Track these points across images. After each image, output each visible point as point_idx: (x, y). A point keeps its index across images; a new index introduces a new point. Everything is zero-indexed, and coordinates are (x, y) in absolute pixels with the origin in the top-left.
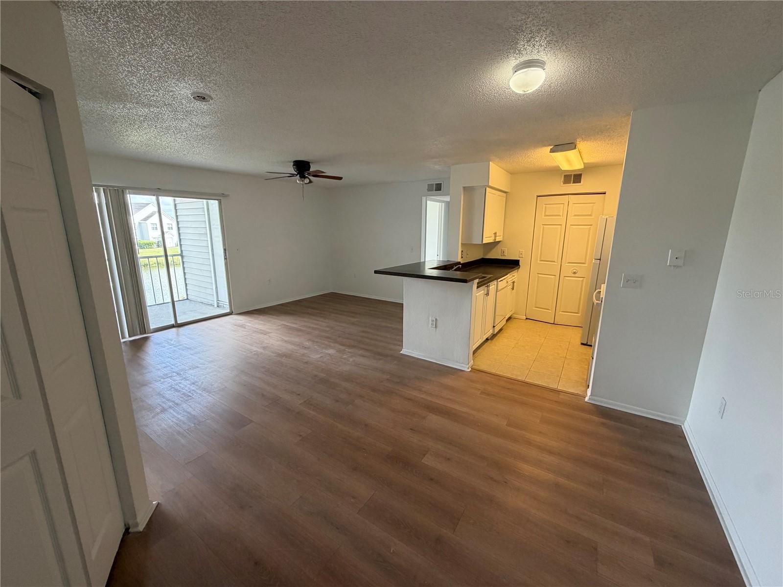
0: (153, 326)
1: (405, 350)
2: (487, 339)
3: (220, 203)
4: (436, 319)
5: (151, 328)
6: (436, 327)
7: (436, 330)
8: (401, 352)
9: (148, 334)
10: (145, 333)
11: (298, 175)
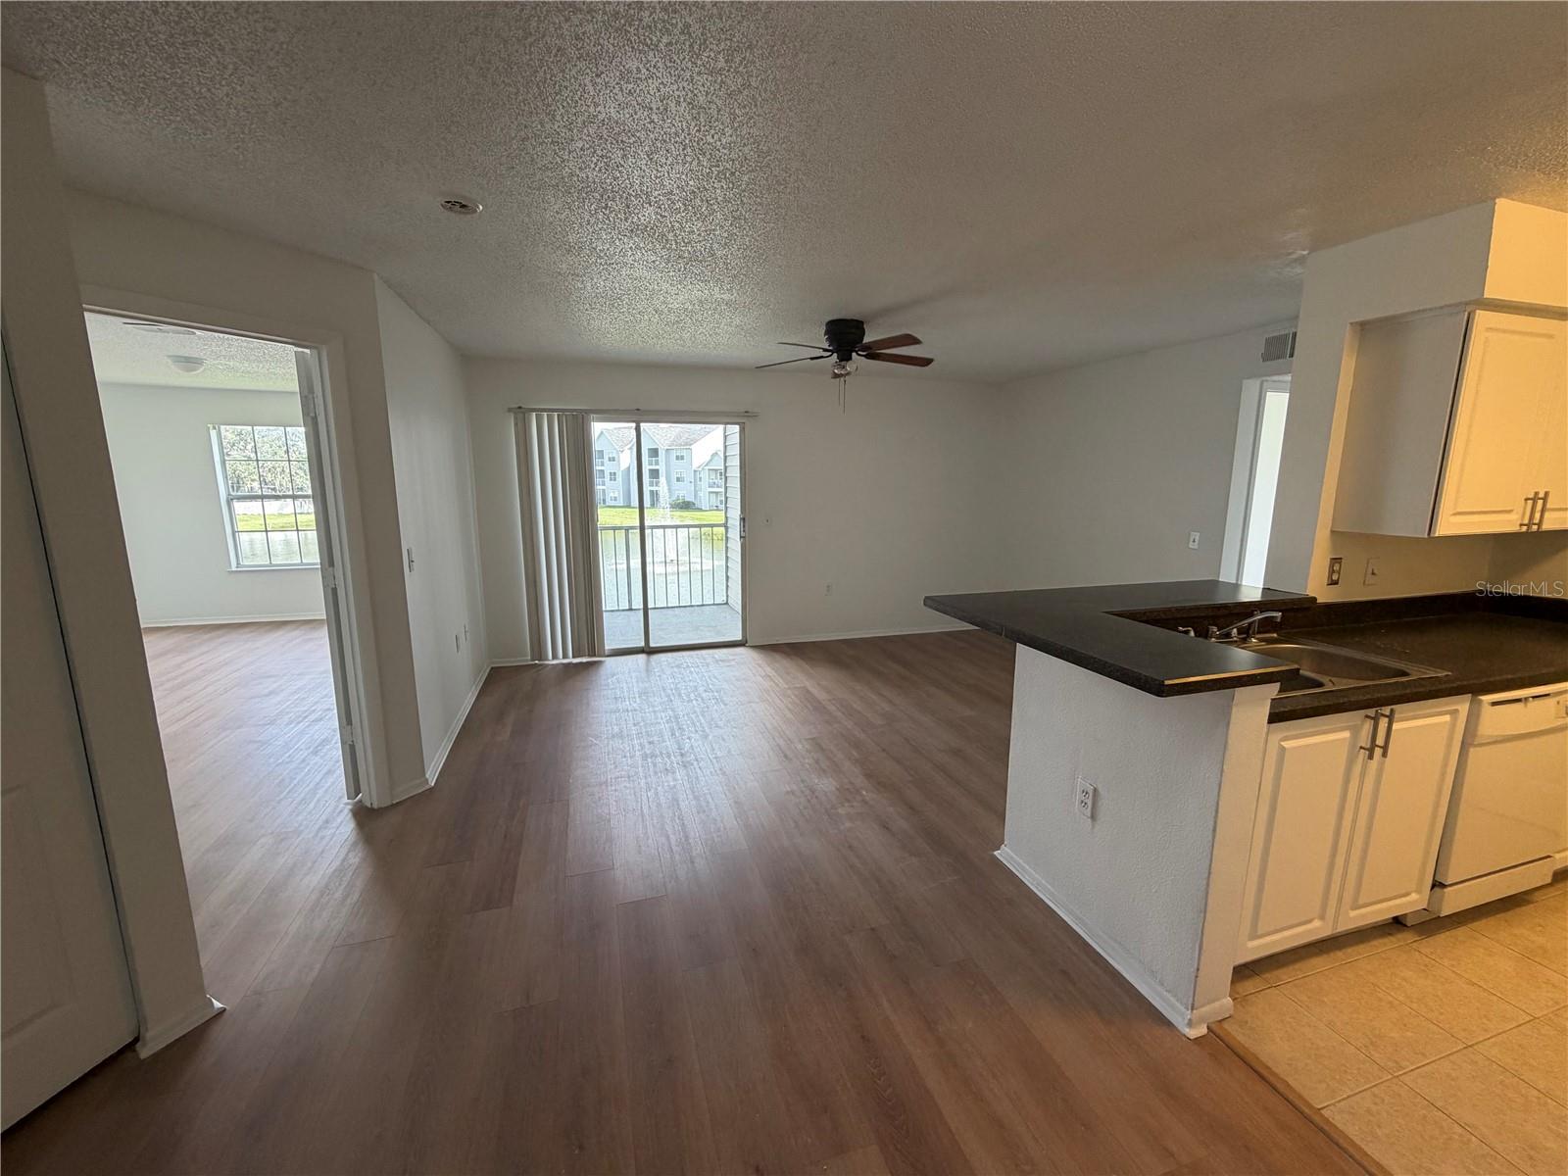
0: (609, 646)
1: (1006, 849)
2: (1398, 923)
3: (742, 431)
4: (1095, 790)
5: (607, 648)
6: (1093, 817)
7: (1093, 827)
8: (995, 853)
9: (599, 656)
10: (594, 655)
11: (835, 354)
